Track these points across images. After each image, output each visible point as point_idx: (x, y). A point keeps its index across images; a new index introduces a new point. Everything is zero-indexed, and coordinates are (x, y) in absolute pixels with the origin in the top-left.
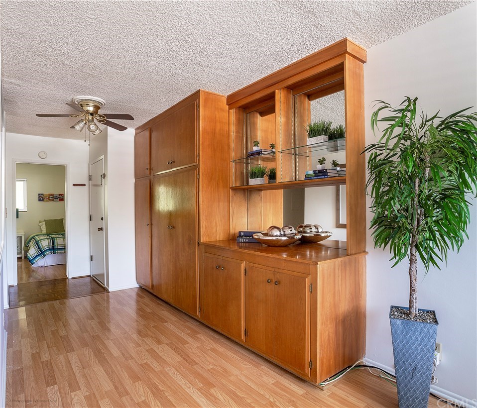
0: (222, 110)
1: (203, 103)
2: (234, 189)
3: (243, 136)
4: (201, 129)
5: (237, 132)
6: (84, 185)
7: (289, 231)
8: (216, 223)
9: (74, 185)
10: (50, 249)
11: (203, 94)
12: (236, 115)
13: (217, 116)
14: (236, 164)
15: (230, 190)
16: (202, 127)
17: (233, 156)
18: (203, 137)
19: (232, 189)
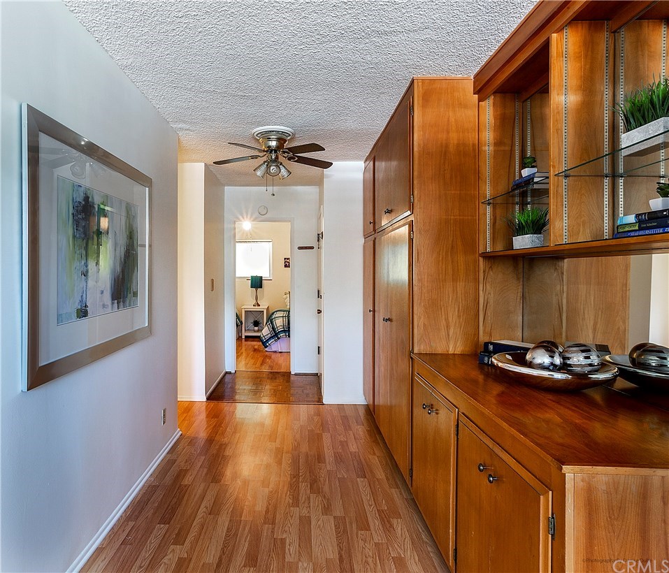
0: (464, 105)
1: (421, 102)
2: (490, 258)
3: (512, 151)
4: (415, 149)
5: (498, 143)
6: (312, 248)
7: (582, 359)
8: (447, 320)
9: (300, 248)
10: (284, 330)
11: (420, 84)
12: (495, 110)
13: (452, 120)
14: (494, 208)
15: (481, 259)
16: (419, 145)
17: (488, 191)
18: (419, 164)
19: (483, 257)
